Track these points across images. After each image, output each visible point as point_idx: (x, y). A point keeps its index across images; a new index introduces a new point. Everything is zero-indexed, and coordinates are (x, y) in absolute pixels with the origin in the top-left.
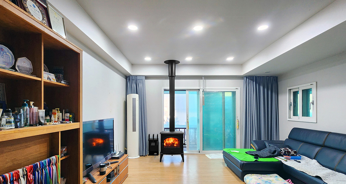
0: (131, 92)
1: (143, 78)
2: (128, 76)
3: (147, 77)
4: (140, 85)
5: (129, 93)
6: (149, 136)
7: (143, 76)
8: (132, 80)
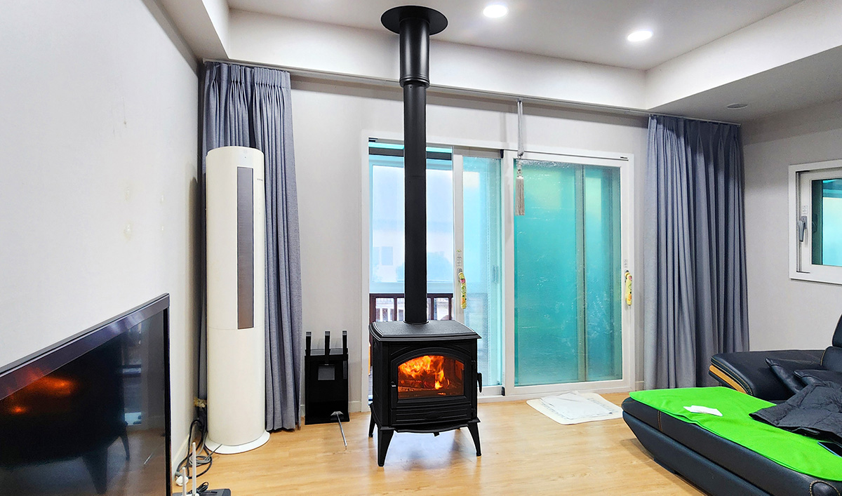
0: (222, 139)
1: (283, 78)
2: (211, 65)
3: (299, 80)
4: (270, 111)
5: (215, 142)
6: (308, 339)
7: (280, 69)
8: (229, 81)
